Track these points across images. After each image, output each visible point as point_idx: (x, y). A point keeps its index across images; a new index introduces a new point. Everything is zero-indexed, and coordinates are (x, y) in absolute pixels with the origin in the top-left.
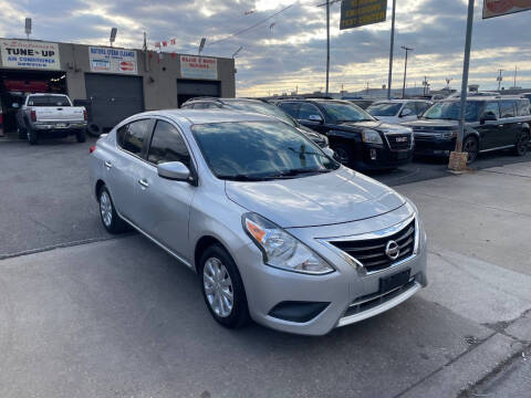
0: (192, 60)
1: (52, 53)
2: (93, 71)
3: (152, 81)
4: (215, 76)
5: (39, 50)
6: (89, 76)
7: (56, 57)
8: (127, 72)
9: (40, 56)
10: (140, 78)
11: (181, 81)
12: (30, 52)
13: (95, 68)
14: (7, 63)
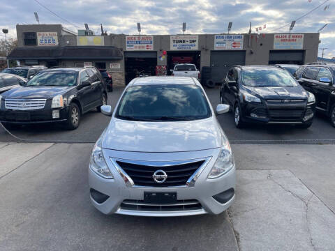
0: (283, 37)
1: (195, 41)
2: (215, 49)
3: (252, 53)
4: (301, 47)
5: (188, 40)
6: (213, 52)
7: (197, 43)
8: (236, 49)
9: (189, 43)
10: (243, 52)
11: (272, 52)
12: (184, 41)
13: (217, 47)
14: (173, 48)
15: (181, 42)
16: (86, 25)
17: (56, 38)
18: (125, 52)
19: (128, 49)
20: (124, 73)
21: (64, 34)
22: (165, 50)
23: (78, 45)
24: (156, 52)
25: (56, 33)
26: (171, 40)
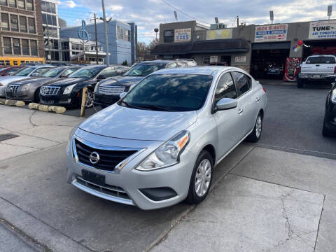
12: (328, 28)
14: (312, 37)
15: (323, 28)
16: (216, 19)
17: (189, 33)
18: (253, 44)
19: (256, 40)
20: (249, 67)
21: (197, 29)
22: (301, 39)
23: (207, 39)
24: (290, 42)
25: (190, 29)
26: (311, 27)
